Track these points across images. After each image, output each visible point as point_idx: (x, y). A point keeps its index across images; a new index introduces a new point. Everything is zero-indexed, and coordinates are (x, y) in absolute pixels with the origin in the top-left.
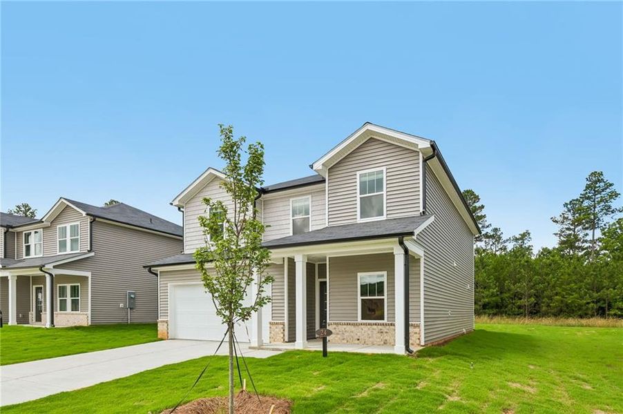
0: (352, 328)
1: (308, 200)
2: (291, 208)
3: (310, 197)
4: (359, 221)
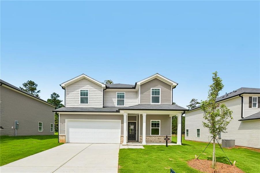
0: (149, 137)
1: (124, 93)
2: (117, 96)
3: (125, 92)
4: (151, 103)
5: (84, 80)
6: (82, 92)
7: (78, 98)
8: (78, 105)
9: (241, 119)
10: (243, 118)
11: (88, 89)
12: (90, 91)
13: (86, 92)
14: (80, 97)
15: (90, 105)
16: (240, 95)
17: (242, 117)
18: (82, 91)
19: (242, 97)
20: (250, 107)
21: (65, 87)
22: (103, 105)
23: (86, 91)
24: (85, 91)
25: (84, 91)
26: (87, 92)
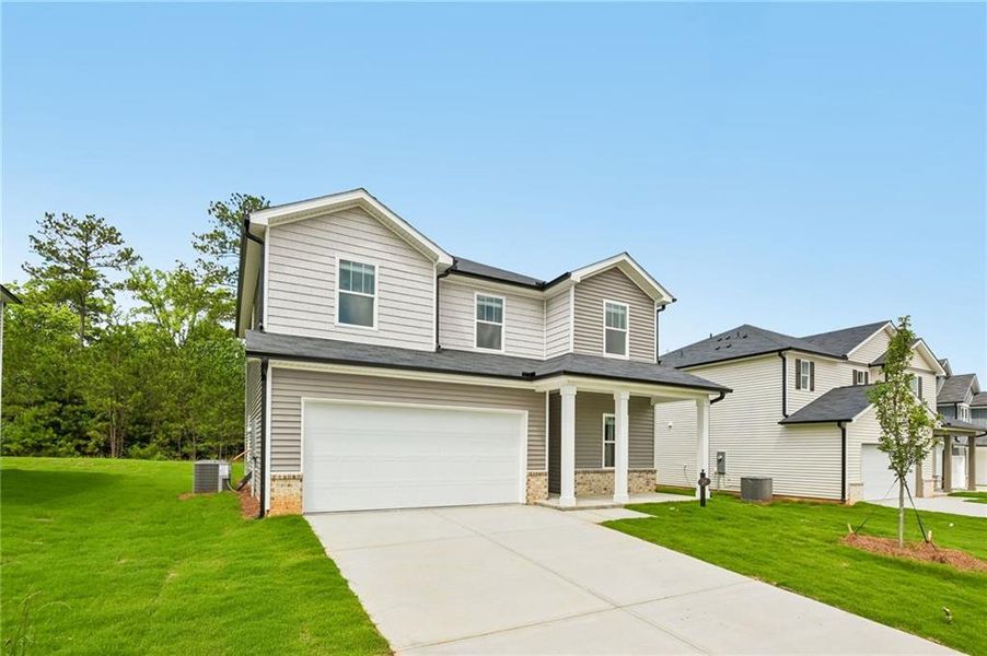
1: (500, 301)
2: (476, 306)
3: (504, 298)
4: (606, 355)
5: (358, 218)
6: (345, 267)
7: (328, 294)
8: (328, 327)
9: (782, 418)
10: (787, 416)
11: (376, 264)
12: (384, 271)
13: (363, 271)
14: (338, 290)
15: (382, 334)
16: (780, 351)
17: (784, 413)
18: (348, 263)
19: (784, 360)
20: (798, 387)
21: (264, 233)
22: (437, 342)
23: (367, 266)
24: (360, 265)
25: (355, 264)
26: (369, 272)
